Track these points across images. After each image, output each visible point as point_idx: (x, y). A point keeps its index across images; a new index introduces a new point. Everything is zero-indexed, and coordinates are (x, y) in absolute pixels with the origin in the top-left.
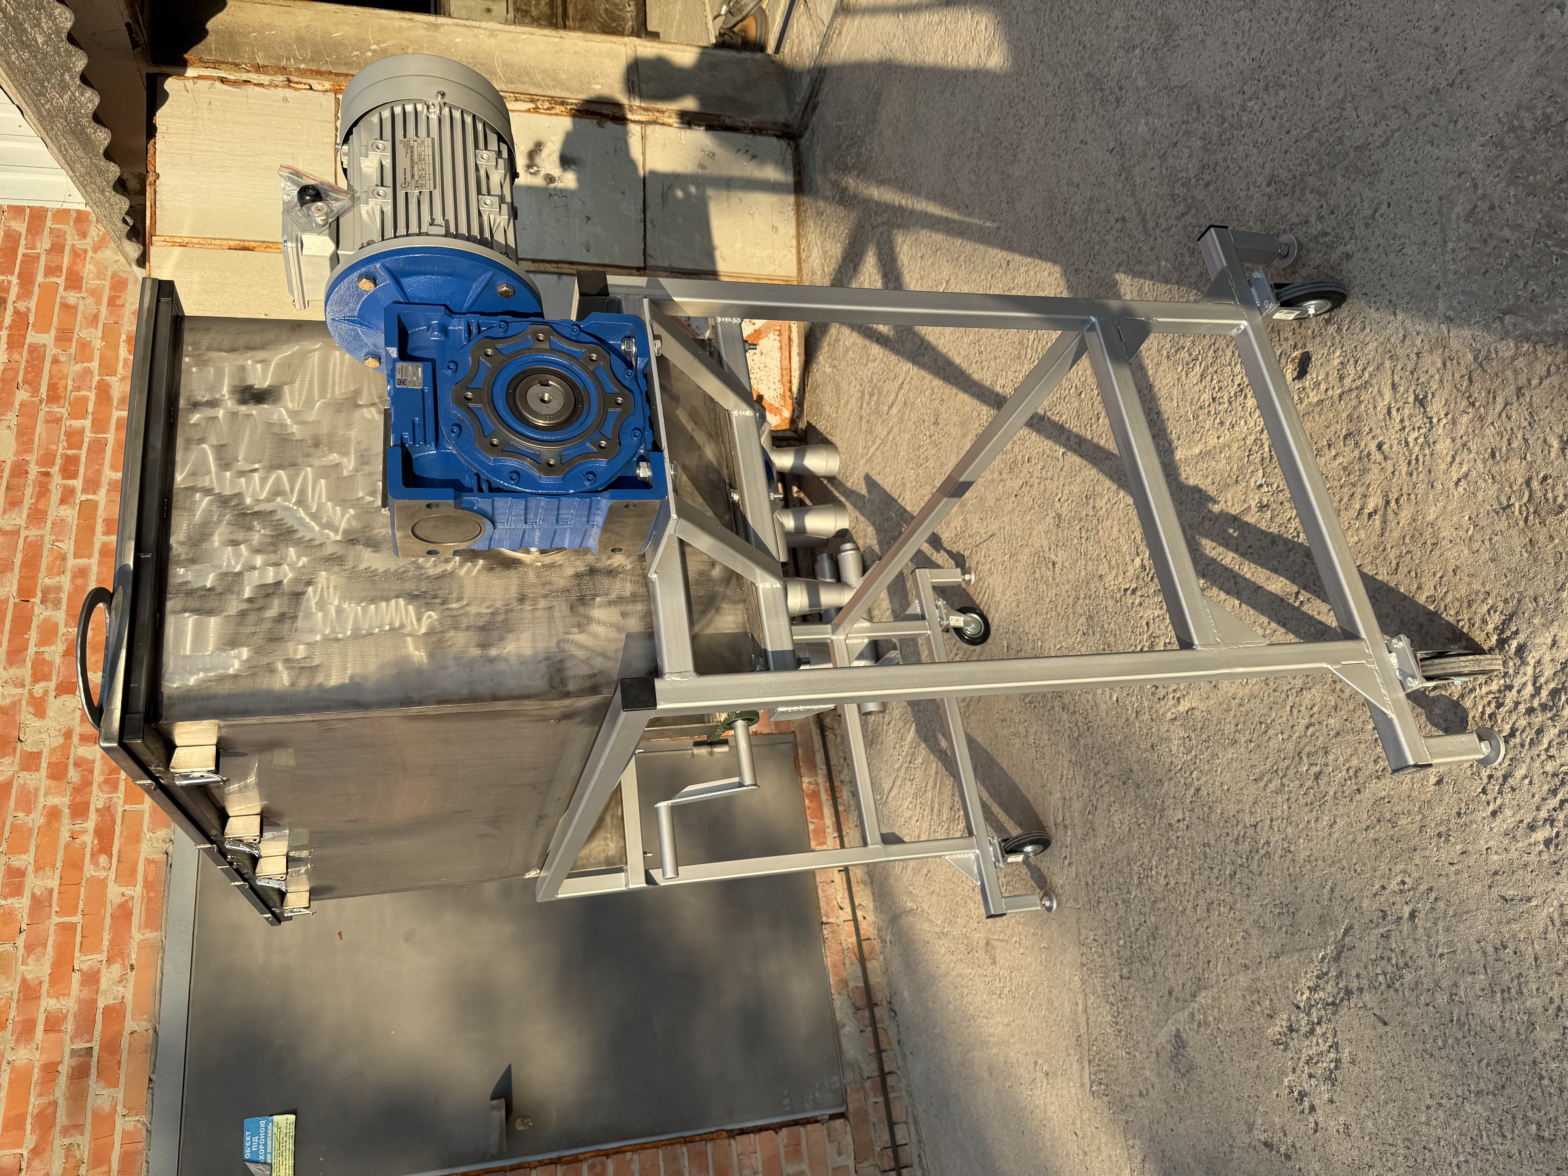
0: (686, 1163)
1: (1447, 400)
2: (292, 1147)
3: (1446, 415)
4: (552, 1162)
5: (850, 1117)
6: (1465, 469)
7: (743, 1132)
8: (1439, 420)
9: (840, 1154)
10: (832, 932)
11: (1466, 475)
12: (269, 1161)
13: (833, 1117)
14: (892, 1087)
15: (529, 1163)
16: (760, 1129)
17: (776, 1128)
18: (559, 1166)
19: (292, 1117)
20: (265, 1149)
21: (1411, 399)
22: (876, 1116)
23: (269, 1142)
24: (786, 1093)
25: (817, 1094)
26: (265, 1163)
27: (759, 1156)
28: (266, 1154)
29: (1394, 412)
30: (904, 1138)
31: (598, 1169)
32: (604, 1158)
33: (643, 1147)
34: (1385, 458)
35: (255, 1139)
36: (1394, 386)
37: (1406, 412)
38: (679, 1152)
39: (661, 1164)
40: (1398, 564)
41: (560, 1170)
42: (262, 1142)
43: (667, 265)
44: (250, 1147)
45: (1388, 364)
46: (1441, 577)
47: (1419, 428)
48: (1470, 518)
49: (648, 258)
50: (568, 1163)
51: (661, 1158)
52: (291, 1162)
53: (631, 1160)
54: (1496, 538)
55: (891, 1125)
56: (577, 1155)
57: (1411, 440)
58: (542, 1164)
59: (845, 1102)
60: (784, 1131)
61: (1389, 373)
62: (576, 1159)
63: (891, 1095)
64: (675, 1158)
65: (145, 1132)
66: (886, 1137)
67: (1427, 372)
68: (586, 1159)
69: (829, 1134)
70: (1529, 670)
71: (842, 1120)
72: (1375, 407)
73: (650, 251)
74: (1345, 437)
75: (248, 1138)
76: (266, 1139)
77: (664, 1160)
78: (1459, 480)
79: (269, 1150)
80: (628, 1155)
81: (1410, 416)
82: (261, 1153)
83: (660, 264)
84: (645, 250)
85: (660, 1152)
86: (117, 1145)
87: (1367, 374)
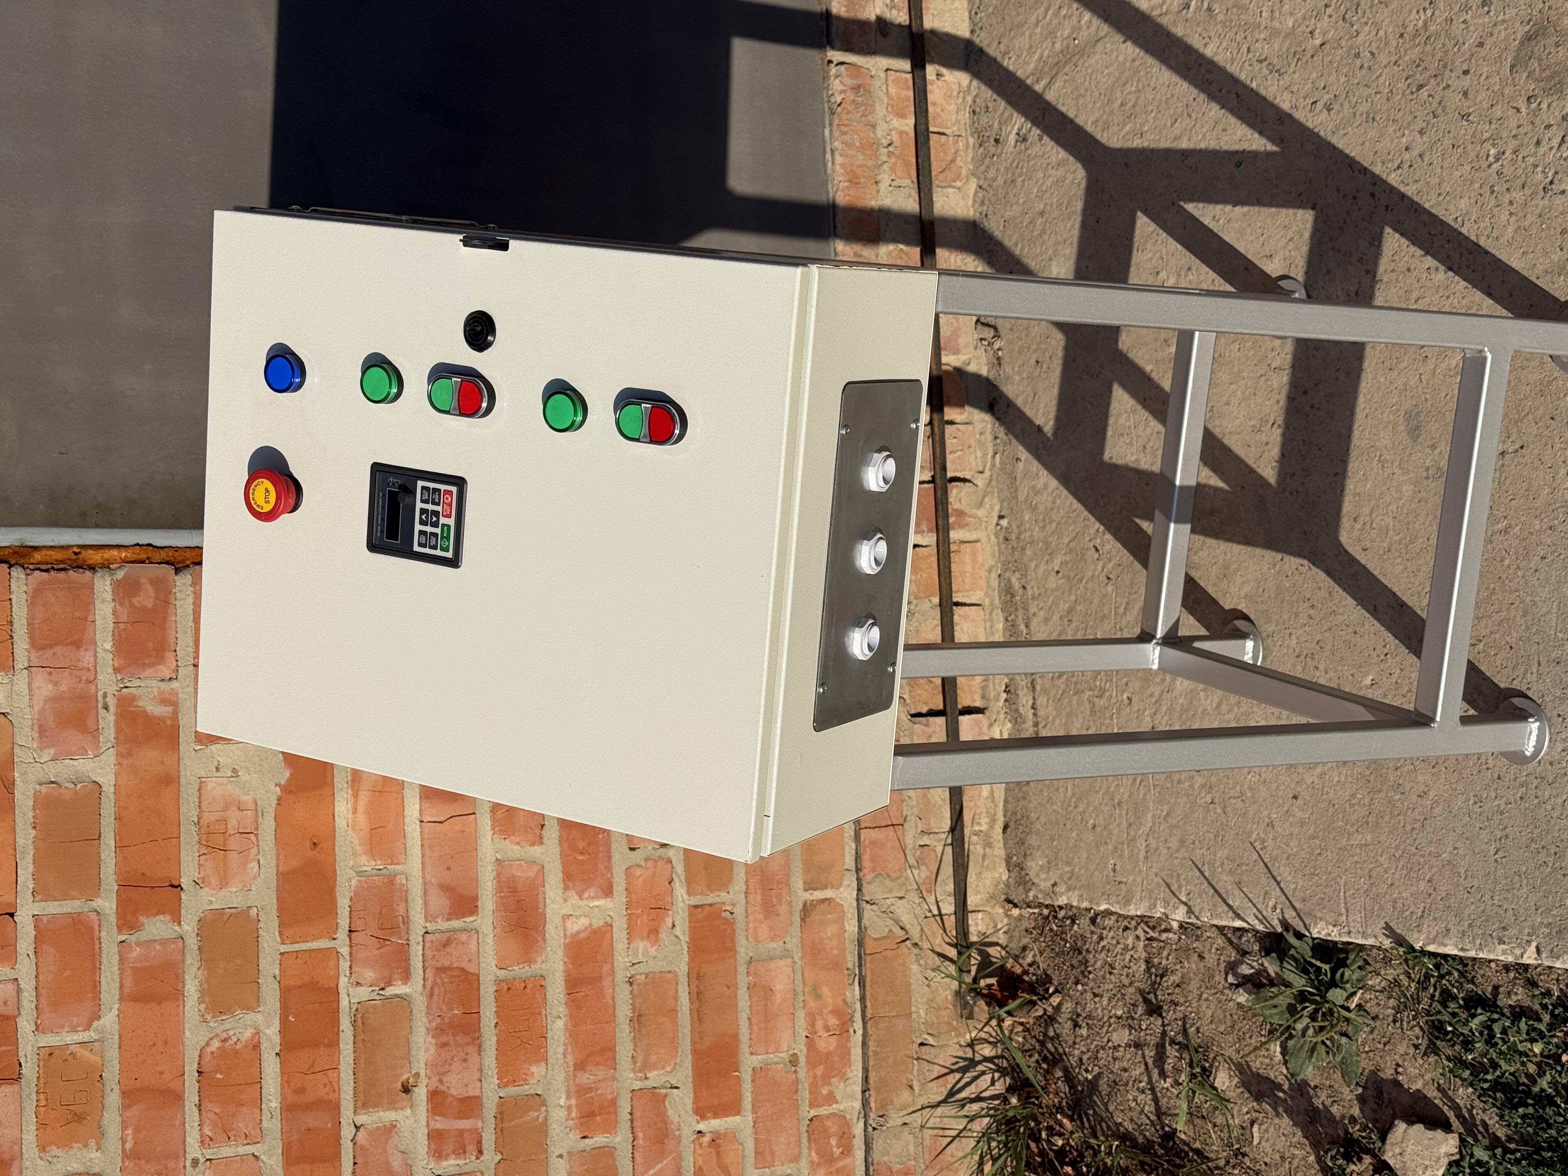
10: (856, 89)
14: (961, 513)
18: (19, 573)
31: (146, 598)
41: (21, 584)
50: (47, 567)
56: (78, 550)
62: (75, 561)
63: (955, 535)
68: (106, 566)
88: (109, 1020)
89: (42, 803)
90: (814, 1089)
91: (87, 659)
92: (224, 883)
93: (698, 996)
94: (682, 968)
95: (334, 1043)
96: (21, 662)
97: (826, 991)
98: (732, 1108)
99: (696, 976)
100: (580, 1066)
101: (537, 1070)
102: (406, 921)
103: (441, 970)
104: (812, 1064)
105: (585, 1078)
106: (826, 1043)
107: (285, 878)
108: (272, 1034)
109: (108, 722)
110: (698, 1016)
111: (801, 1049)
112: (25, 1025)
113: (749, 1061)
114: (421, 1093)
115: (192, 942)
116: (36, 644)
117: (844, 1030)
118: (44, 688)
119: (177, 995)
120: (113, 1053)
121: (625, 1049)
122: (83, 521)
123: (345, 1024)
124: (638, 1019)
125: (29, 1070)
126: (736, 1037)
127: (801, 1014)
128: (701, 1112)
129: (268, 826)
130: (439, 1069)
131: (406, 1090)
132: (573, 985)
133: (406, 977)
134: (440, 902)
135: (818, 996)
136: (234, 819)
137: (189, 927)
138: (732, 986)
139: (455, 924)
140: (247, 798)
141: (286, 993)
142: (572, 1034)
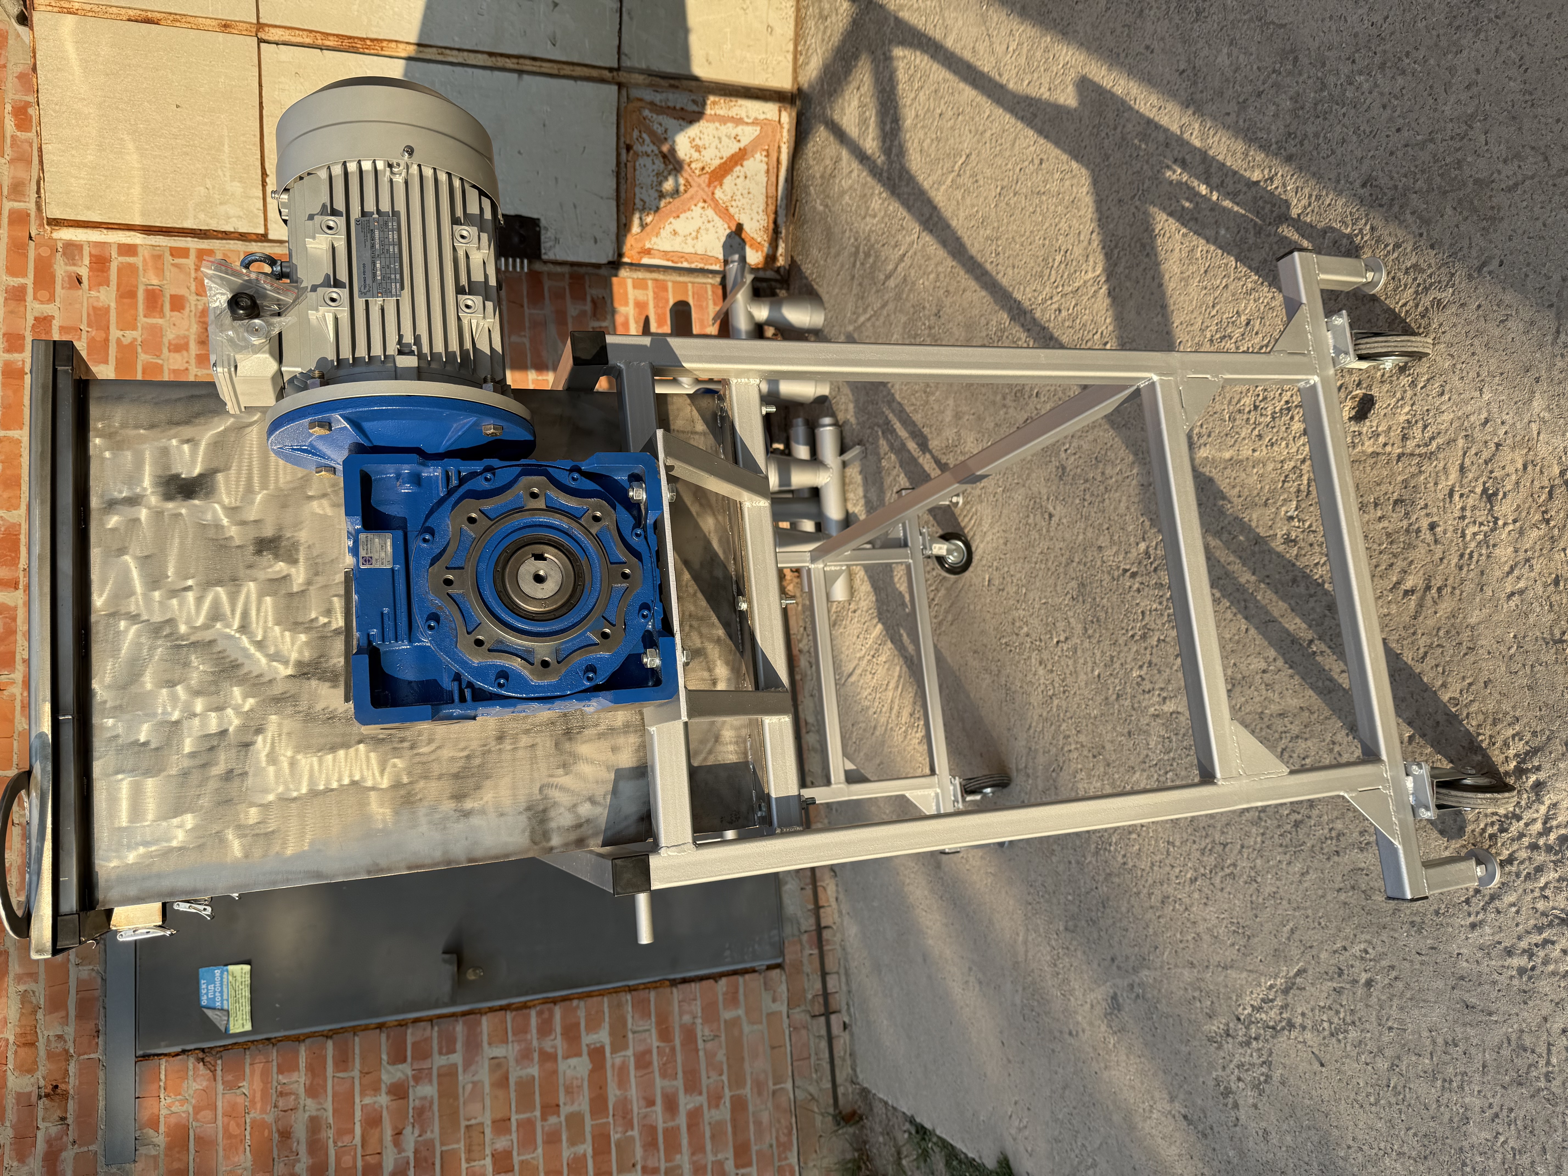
0: (630, 1009)
1: (1518, 506)
2: (248, 994)
3: (1515, 521)
4: (502, 1008)
5: (786, 968)
6: (1522, 585)
7: (685, 981)
8: (1505, 524)
9: (774, 1000)
11: (1521, 592)
12: (226, 1007)
13: (770, 968)
14: (827, 940)
15: (480, 1009)
16: (701, 979)
17: (716, 977)
18: (508, 1013)
19: (247, 968)
20: (222, 996)
21: (1479, 490)
22: (810, 966)
23: (225, 990)
24: (727, 946)
25: (756, 946)
26: (222, 1009)
27: (699, 1003)
28: (222, 1000)
29: (1456, 497)
30: (835, 987)
31: (546, 1015)
32: (551, 1005)
33: (589, 995)
34: (1436, 541)
35: (211, 987)
36: (1462, 469)
37: (1470, 502)
38: (624, 999)
39: (606, 1010)
40: (1426, 653)
41: (509, 1016)
42: (218, 989)
43: (644, 66)
44: (207, 994)
45: (1461, 442)
46: (1470, 684)
47: (1481, 524)
48: (1515, 637)
49: (623, 57)
50: (517, 1009)
51: (606, 1005)
52: (248, 1008)
53: (578, 1007)
54: (1538, 668)
55: (824, 975)
56: (526, 1002)
57: (1469, 532)
58: (492, 1010)
59: (782, 954)
60: (724, 981)
61: (1460, 453)
62: (525, 1006)
63: (826, 948)
64: (620, 1005)
65: (99, 980)
66: (818, 985)
67: (1504, 468)
68: (534, 1006)
69: (765, 984)
70: (1543, 809)
71: (778, 971)
72: (1436, 484)
73: (625, 49)
74: (1396, 502)
75: (204, 986)
76: (221, 986)
77: (609, 1006)
78: (1513, 594)
79: (225, 997)
80: (575, 1003)
81: (1474, 508)
82: (218, 999)
83: (637, 65)
84: (619, 47)
85: (606, 999)
86: (73, 991)
87: (1434, 445)
88: (540, 1150)
89: (516, 1083)
90: (779, 1156)
91: (529, 1037)
92: (573, 1103)
93: (734, 1127)
94: (728, 1117)
95: (610, 1152)
96: (510, 1039)
97: (783, 1121)
98: (749, 1164)
99: (734, 1120)
100: (693, 1154)
101: (678, 1157)
102: (632, 1110)
103: (644, 1126)
104: (778, 1146)
105: (695, 1158)
106: (783, 1139)
107: (592, 1100)
108: (590, 1151)
109: (536, 1056)
110: (735, 1133)
111: (774, 1142)
112: (515, 1153)
113: (754, 1148)
114: (639, 1167)
115: (564, 1124)
116: (514, 1034)
117: (790, 1133)
118: (517, 1047)
119: (560, 1140)
120: (541, 1161)
121: (709, 1147)
122: (526, 994)
123: (613, 1146)
124: (713, 1137)
125: (516, 1168)
126: (749, 1140)
127: (774, 1130)
128: (737, 1167)
129: (586, 1084)
130: (645, 1159)
131: (634, 1165)
132: (689, 1127)
133: (632, 1129)
134: (642, 1103)
135: (779, 1122)
136: (575, 1083)
137: (563, 1118)
138: (747, 1122)
139: (649, 1109)
140: (579, 1076)
141: (593, 1137)
142: (690, 1143)
